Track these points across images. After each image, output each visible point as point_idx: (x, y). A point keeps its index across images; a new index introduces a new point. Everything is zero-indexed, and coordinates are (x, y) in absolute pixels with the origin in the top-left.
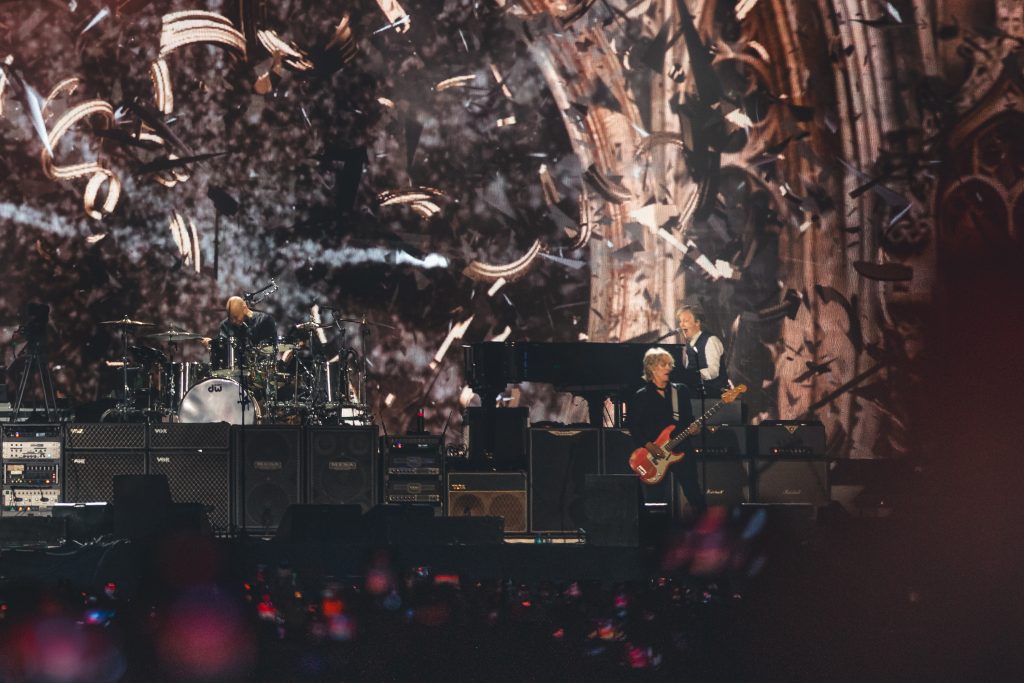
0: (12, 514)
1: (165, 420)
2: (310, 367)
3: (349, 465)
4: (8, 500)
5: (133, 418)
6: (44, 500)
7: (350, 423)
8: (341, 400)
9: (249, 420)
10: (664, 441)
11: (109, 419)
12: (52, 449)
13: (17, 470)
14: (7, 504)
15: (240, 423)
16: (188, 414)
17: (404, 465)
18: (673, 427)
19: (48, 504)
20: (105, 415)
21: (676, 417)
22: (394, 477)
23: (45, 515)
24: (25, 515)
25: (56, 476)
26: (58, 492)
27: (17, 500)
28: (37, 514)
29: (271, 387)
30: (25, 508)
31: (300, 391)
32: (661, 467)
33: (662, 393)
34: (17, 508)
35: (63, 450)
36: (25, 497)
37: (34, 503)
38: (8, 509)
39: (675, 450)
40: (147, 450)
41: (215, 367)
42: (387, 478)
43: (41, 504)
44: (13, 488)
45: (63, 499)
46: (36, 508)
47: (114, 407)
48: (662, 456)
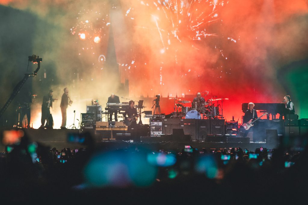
0: (153, 136)
1: (183, 118)
2: (211, 108)
3: (219, 127)
4: (152, 133)
5: (176, 118)
6: (159, 133)
7: (219, 119)
8: (217, 114)
9: (199, 118)
10: (250, 122)
11: (172, 118)
12: (160, 124)
13: (154, 128)
14: (152, 134)
15: (197, 119)
16: (187, 117)
17: (230, 127)
18: (252, 119)
19: (160, 134)
20: (171, 117)
21: (253, 117)
22: (228, 129)
23: (159, 136)
24: (155, 136)
25: (161, 129)
26: (162, 132)
27: (154, 133)
28: (158, 136)
29: (204, 112)
30: (155, 135)
31: (209, 112)
32: (249, 127)
33: (251, 112)
34: (154, 135)
35: (163, 124)
36: (155, 133)
37: (157, 134)
38: (152, 135)
39: (252, 124)
40: (179, 124)
41: (193, 108)
42: (227, 129)
43: (159, 134)
44: (153, 131)
45: (163, 133)
46: (158, 135)
47: (173, 115)
48: (249, 125)
